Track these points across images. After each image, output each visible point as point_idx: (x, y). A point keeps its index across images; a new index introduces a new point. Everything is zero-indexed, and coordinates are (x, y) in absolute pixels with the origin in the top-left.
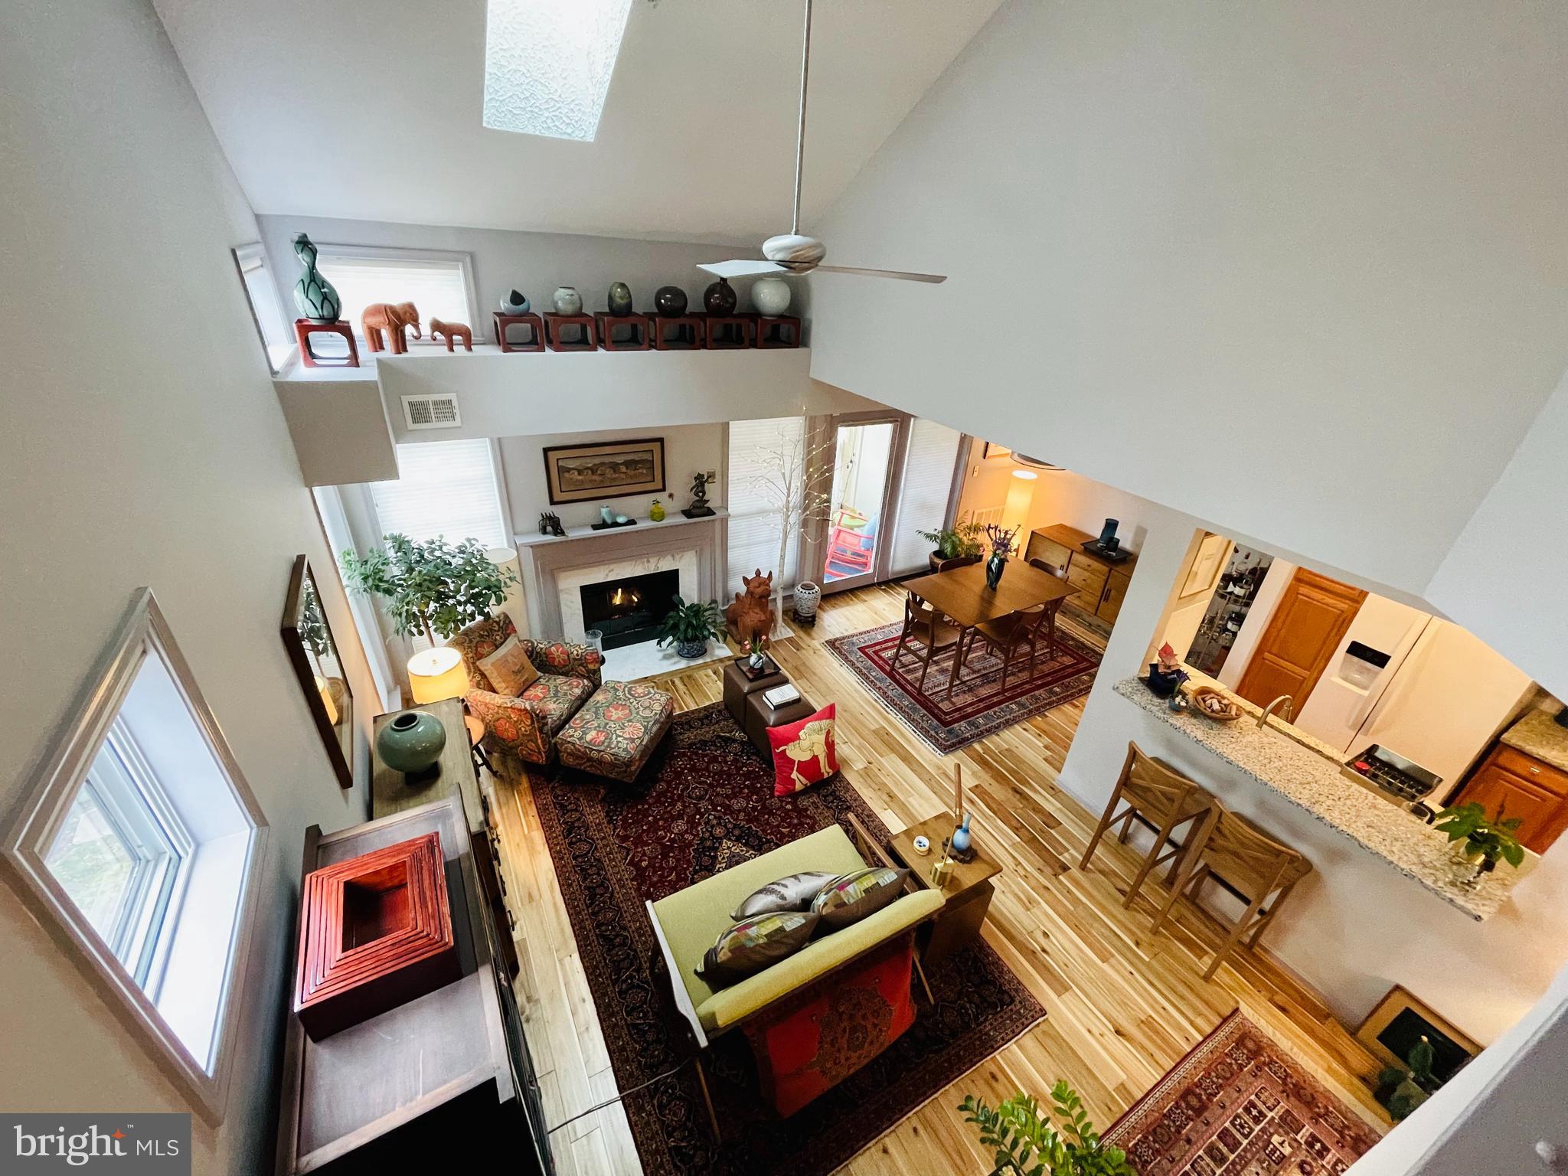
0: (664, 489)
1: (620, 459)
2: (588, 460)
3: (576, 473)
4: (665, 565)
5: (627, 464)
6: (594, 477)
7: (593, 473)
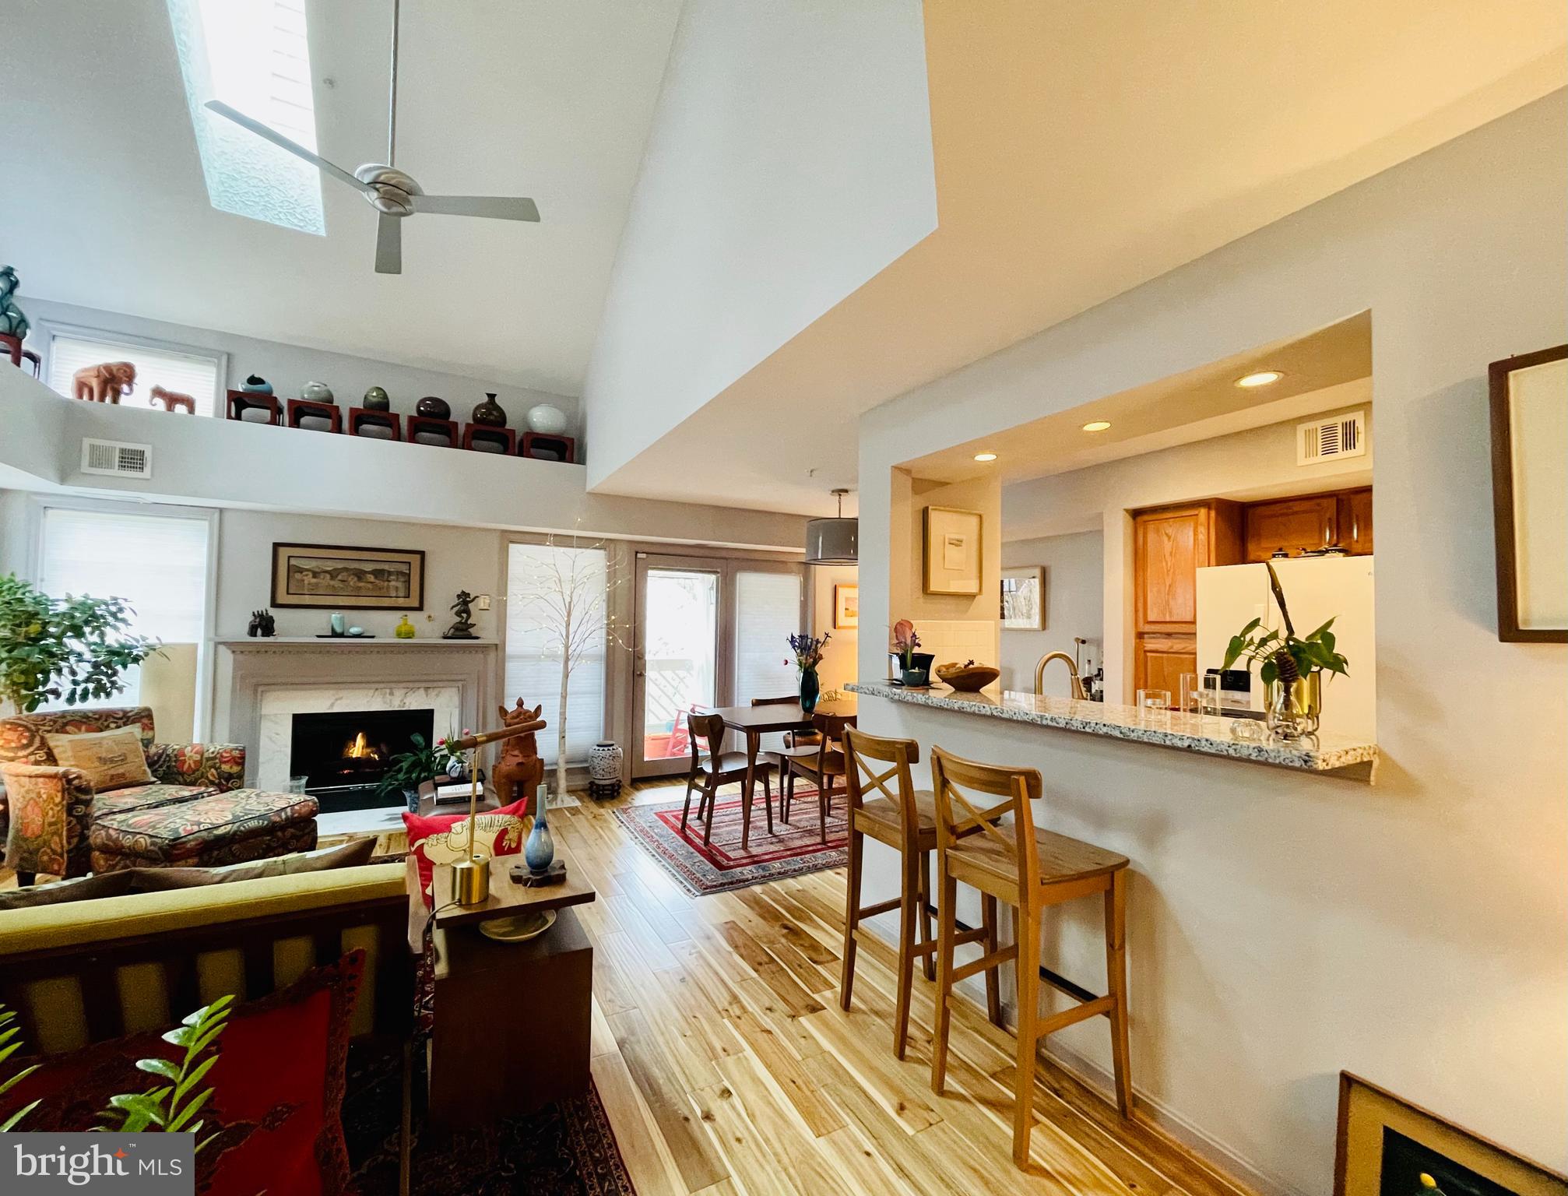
0: (420, 608)
1: (369, 567)
2: (329, 563)
3: (311, 575)
4: (415, 702)
5: (378, 573)
6: (332, 583)
7: (332, 578)
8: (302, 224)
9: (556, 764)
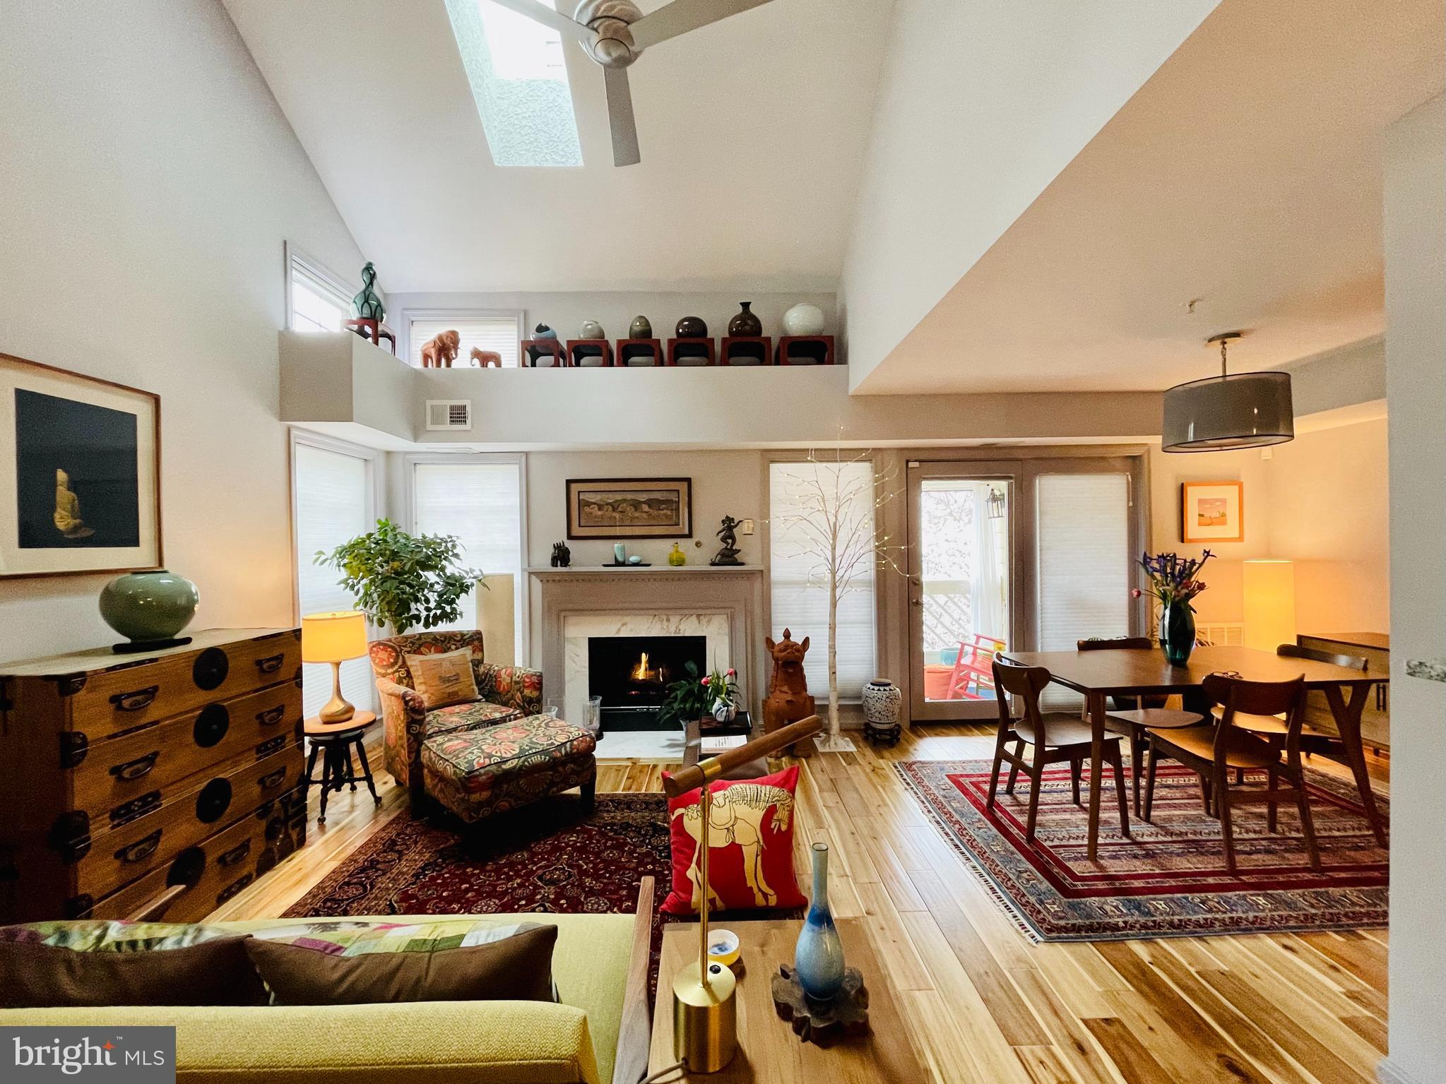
0: (690, 536)
1: (643, 497)
2: (611, 495)
3: (597, 508)
4: (688, 628)
5: (650, 503)
6: (614, 514)
7: (614, 509)
8: (564, 160)
9: (827, 698)
